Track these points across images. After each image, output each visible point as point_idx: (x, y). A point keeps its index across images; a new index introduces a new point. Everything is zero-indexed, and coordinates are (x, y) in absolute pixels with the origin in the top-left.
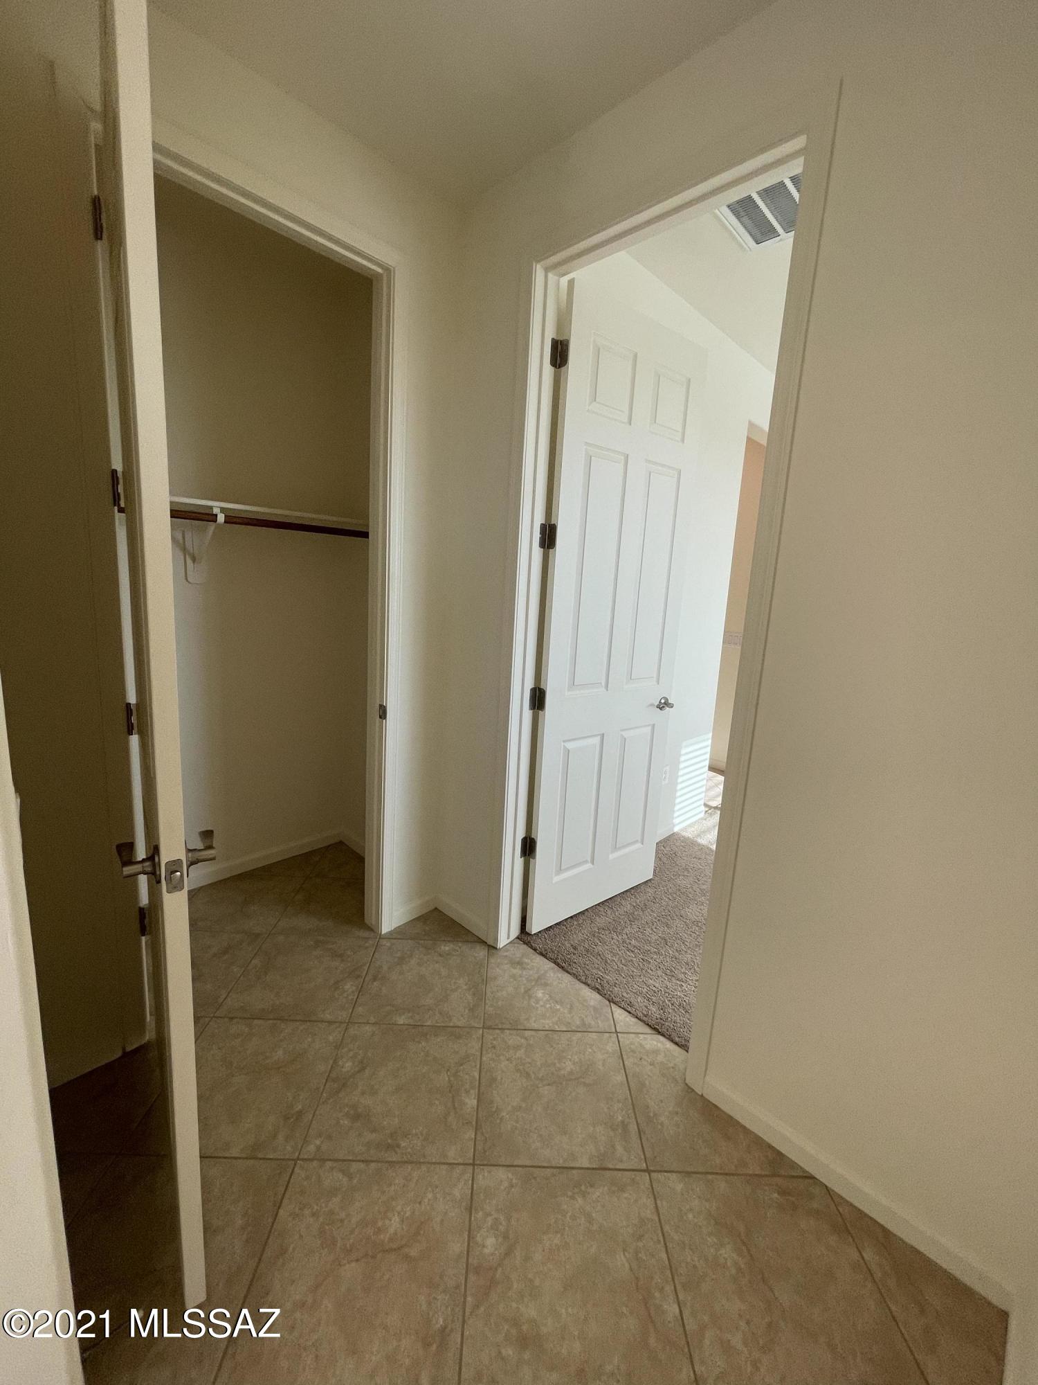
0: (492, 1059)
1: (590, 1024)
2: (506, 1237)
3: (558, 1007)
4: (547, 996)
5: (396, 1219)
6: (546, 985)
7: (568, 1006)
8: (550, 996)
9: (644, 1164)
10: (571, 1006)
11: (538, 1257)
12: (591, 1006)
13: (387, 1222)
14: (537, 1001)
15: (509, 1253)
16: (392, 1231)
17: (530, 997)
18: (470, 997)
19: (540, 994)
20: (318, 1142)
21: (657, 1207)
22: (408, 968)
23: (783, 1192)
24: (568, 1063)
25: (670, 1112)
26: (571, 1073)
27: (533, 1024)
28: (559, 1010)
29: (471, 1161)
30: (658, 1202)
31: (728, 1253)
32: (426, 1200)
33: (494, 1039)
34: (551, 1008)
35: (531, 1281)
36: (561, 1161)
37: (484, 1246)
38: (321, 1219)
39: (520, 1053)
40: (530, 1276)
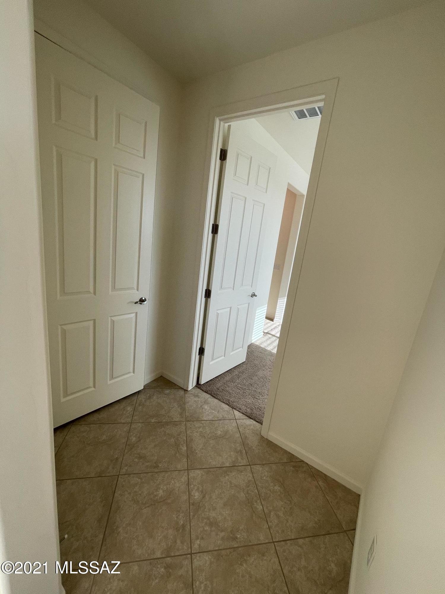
0: (191, 433)
1: (226, 417)
2: (202, 492)
3: (213, 411)
4: (209, 408)
5: (161, 491)
6: (208, 403)
7: (217, 411)
8: (210, 408)
9: (248, 463)
10: (218, 411)
11: (214, 497)
12: (226, 410)
13: (158, 492)
14: (206, 410)
15: (204, 497)
16: (160, 495)
17: (202, 409)
18: (179, 410)
19: (206, 407)
20: (126, 468)
21: (253, 476)
22: (153, 400)
23: (294, 467)
24: (219, 431)
25: (256, 445)
26: (220, 435)
27: (205, 418)
28: (214, 413)
29: (187, 469)
30: (254, 475)
31: (277, 488)
32: (171, 483)
33: (190, 425)
34: (211, 412)
35: (212, 505)
36: (220, 465)
37: (194, 496)
38: (132, 495)
39: (201, 429)
40: (212, 503)
